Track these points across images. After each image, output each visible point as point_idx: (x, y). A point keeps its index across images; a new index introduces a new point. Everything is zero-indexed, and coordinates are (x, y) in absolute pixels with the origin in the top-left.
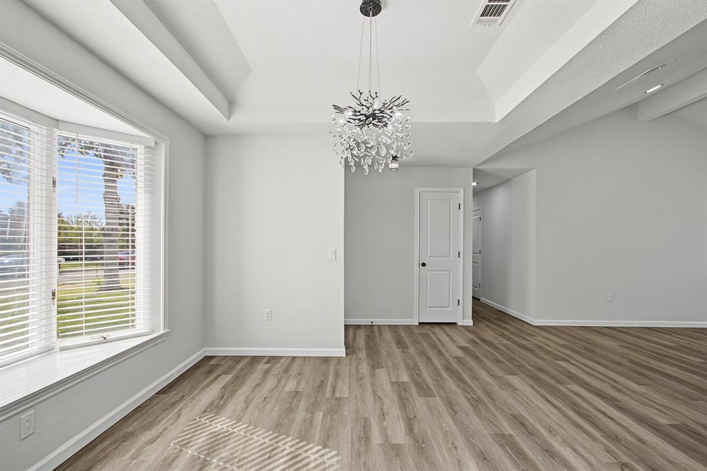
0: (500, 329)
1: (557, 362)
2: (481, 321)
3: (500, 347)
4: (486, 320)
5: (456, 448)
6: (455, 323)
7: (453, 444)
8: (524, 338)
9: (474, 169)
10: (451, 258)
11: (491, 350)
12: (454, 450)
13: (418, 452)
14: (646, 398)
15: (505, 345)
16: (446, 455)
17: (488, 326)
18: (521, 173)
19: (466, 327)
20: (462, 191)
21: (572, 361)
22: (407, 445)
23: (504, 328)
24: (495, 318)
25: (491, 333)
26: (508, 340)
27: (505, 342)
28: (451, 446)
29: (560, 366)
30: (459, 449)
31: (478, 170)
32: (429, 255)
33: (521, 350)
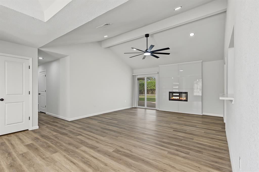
0: (53, 127)
1: (77, 137)
2: (44, 125)
3: (52, 137)
4: (47, 124)
6: (28, 130)
8: (65, 129)
9: (38, 50)
10: (24, 94)
11: (46, 141)
14: (106, 142)
15: (54, 136)
17: (47, 127)
18: (63, 57)
19: (34, 131)
20: (31, 59)
21: (83, 135)
23: (56, 126)
24: (52, 122)
25: (48, 130)
26: (56, 132)
27: (55, 133)
29: (78, 139)
31: (41, 50)
32: (6, 94)
33: (62, 136)
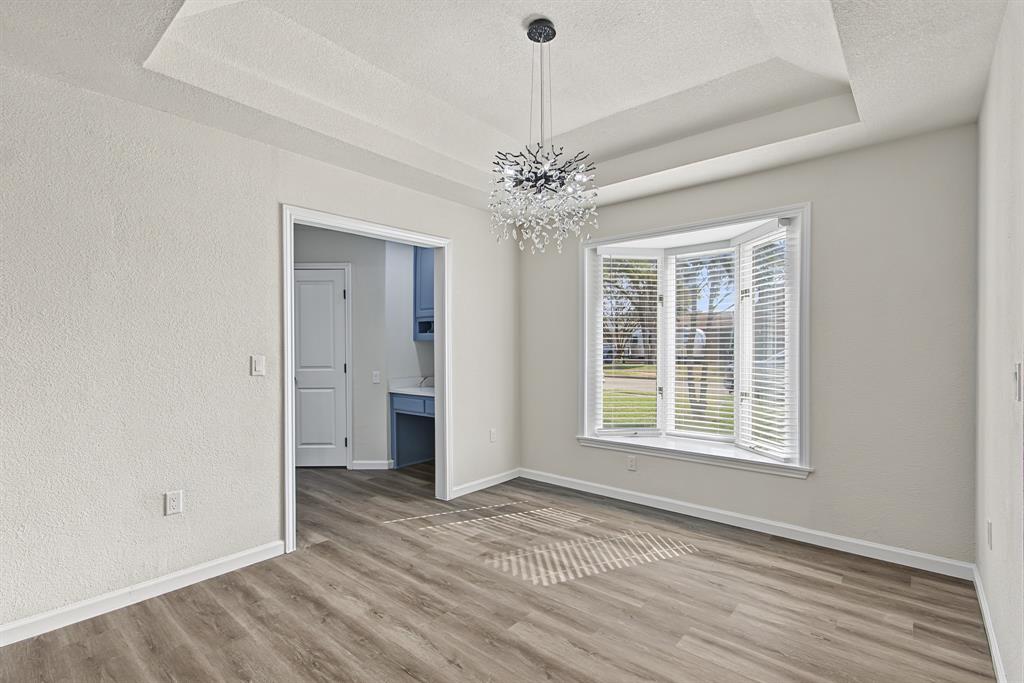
5: (450, 662)
7: (458, 665)
12: (451, 659)
13: (483, 629)
16: (454, 646)
22: (504, 629)
28: (458, 661)
30: (445, 662)
